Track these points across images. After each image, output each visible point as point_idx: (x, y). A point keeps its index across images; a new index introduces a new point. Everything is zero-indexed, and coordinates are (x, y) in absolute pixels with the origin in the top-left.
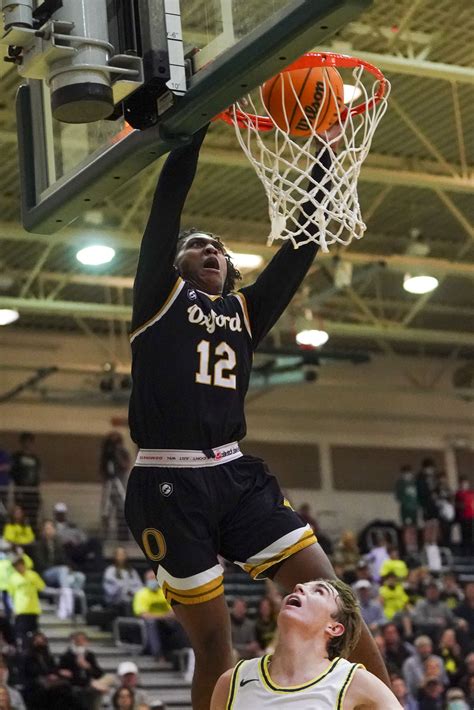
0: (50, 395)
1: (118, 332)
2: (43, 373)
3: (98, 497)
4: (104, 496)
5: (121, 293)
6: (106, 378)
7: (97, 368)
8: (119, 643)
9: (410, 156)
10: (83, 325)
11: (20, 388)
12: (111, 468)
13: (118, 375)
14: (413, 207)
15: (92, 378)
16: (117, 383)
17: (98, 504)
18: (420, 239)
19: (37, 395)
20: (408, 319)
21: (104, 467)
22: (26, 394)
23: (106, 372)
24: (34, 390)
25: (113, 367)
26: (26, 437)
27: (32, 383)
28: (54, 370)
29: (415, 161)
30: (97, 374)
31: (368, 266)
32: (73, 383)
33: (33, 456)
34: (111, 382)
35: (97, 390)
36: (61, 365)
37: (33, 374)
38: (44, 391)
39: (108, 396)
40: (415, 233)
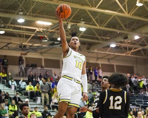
0: (10, 48)
1: (23, 37)
2: (8, 44)
3: (18, 68)
4: (19, 68)
5: (24, 29)
6: (21, 45)
7: (19, 43)
8: (24, 96)
9: (82, 4)
10: (16, 35)
11: (4, 47)
12: (21, 63)
13: (23, 45)
14: (82, 14)
15: (18, 45)
16: (23, 46)
17: (18, 69)
18: (83, 21)
19: (7, 48)
20: (79, 36)
21: (19, 62)
22: (5, 48)
23: (21, 44)
24: (7, 47)
25: (22, 43)
26: (5, 56)
27: (6, 46)
28: (11, 43)
29: (83, 5)
30: (19, 44)
31: (74, 25)
32: (14, 46)
33: (6, 60)
34: (21, 46)
35: (19, 47)
36: (12, 42)
37: (7, 44)
38: (8, 47)
39: (21, 49)
40: (82, 19)
